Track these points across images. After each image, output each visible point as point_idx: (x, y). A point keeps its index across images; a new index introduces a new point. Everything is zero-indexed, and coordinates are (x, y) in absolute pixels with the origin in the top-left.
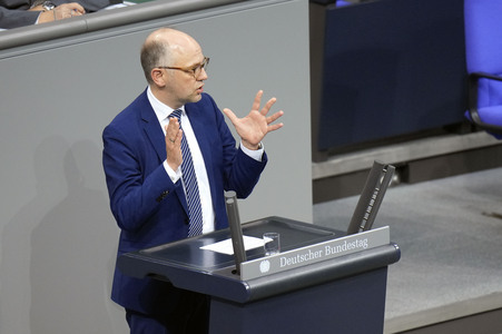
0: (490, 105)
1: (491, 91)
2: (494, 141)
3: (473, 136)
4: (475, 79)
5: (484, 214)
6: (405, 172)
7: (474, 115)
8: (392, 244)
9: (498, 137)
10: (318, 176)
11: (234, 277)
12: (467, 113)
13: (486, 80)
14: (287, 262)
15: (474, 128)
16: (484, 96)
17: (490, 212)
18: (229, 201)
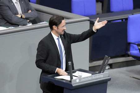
0: (133, 50)
1: (133, 47)
2: (133, 59)
3: (128, 58)
4: (130, 44)
5: (130, 77)
6: (111, 66)
7: (129, 53)
8: (109, 76)
9: (135, 58)
10: (90, 66)
11: (70, 83)
12: (127, 52)
13: (132, 44)
14: (83, 80)
15: (129, 56)
16: (131, 48)
17: (132, 77)
18: (69, 64)
